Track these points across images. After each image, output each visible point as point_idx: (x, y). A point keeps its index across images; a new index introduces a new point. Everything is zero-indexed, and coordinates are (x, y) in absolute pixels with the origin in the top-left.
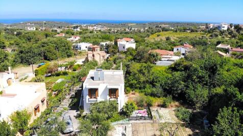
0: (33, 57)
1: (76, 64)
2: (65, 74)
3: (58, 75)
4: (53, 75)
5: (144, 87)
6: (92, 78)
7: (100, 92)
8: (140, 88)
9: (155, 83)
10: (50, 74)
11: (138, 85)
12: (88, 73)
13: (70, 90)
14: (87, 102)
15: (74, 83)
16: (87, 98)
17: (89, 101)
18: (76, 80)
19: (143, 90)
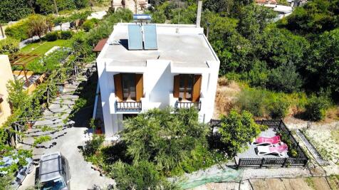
0: (14, 8)
1: (89, 18)
2: (66, 36)
3: (52, 38)
4: (43, 39)
5: (249, 68)
6: (124, 43)
7: (149, 84)
8: (239, 70)
9: (275, 58)
10: (36, 38)
11: (235, 64)
12: (112, 29)
13: (73, 73)
14: (112, 111)
15: (82, 56)
16: (111, 102)
17: (117, 109)
18: (86, 49)
19: (245, 75)
